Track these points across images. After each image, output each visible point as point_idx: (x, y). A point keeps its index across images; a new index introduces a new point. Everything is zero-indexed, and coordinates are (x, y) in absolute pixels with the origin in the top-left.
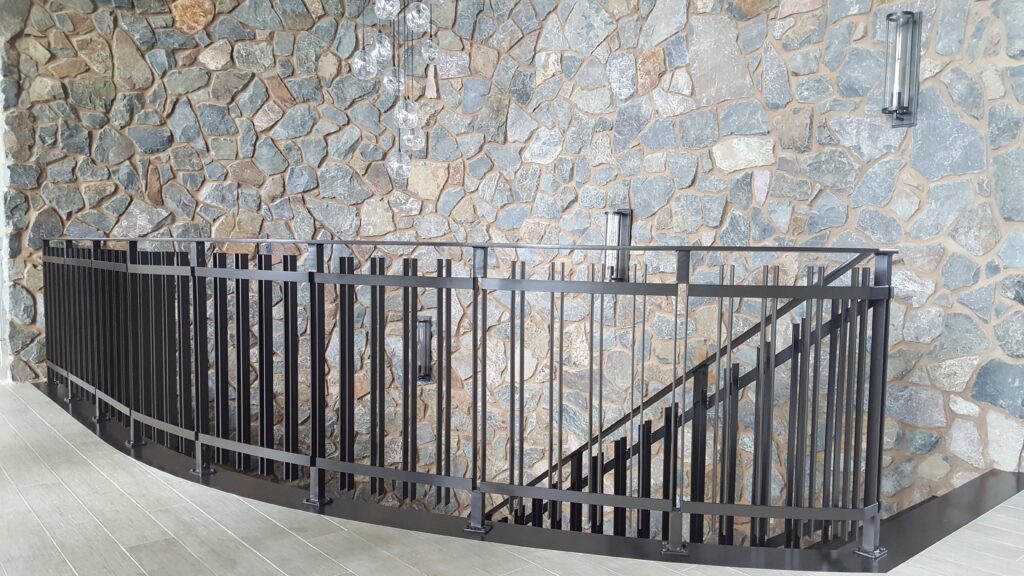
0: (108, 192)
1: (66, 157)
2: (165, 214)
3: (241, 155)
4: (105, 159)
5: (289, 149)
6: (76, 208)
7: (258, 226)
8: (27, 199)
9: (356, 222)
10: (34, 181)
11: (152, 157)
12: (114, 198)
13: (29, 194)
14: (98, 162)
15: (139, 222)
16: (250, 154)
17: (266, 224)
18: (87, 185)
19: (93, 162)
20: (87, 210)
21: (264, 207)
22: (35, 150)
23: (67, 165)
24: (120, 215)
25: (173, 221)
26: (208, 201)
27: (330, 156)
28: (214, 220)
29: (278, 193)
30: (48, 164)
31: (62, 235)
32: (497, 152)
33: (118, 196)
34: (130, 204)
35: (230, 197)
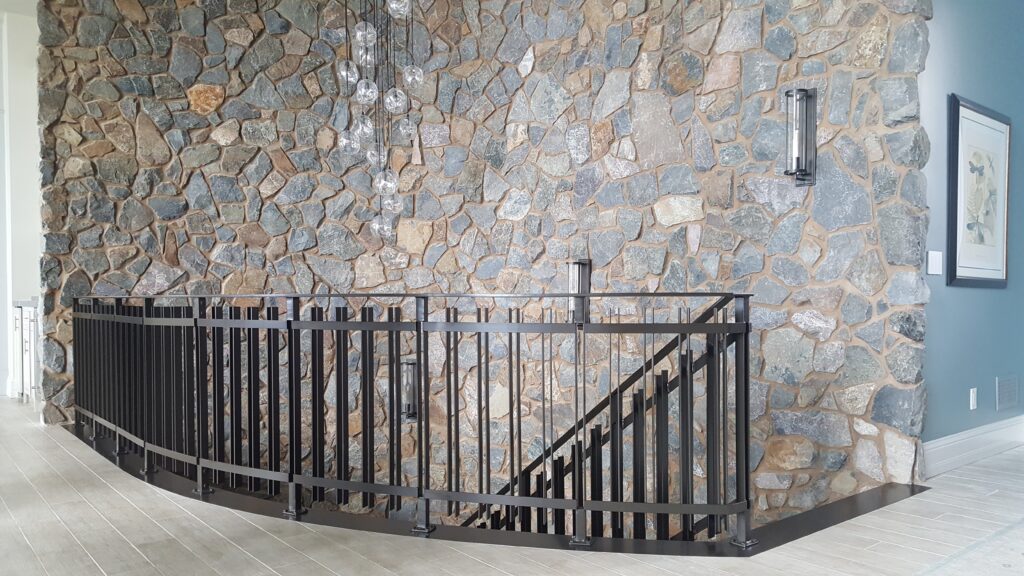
0: (130, 255)
1: (94, 225)
2: (180, 273)
3: (248, 220)
4: (128, 226)
5: (291, 213)
6: (102, 270)
7: (263, 281)
8: (59, 262)
9: (351, 275)
10: (66, 247)
11: (170, 223)
12: (135, 260)
13: (62, 258)
14: (122, 229)
15: (157, 281)
16: (256, 217)
17: (270, 279)
18: (112, 249)
19: (118, 229)
20: (112, 271)
21: (269, 264)
22: (68, 220)
23: (95, 234)
24: (141, 275)
25: (188, 279)
26: (219, 261)
27: (328, 218)
28: (224, 277)
29: (281, 252)
30: (79, 232)
31: (90, 294)
32: (475, 211)
33: (139, 258)
34: (149, 264)
35: (238, 256)
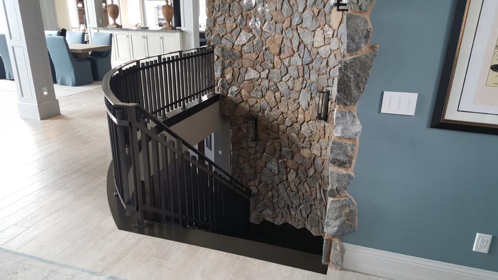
0: (234, 28)
1: (222, 14)
2: (251, 35)
3: (277, 9)
4: (234, 14)
5: (294, 5)
6: (224, 34)
7: (281, 41)
9: (312, 40)
10: (213, 25)
11: (249, 13)
12: (236, 30)
13: (212, 29)
14: (232, 16)
15: (243, 39)
16: (280, 9)
17: (284, 40)
18: (230, 24)
19: (230, 16)
20: (228, 35)
21: (284, 32)
22: (214, 13)
23: (223, 17)
24: (238, 36)
25: (255, 38)
26: (265, 30)
27: (308, 7)
28: (267, 38)
29: (289, 26)
30: (217, 18)
31: (221, 44)
33: (237, 29)
34: (241, 32)
35: (272, 28)
